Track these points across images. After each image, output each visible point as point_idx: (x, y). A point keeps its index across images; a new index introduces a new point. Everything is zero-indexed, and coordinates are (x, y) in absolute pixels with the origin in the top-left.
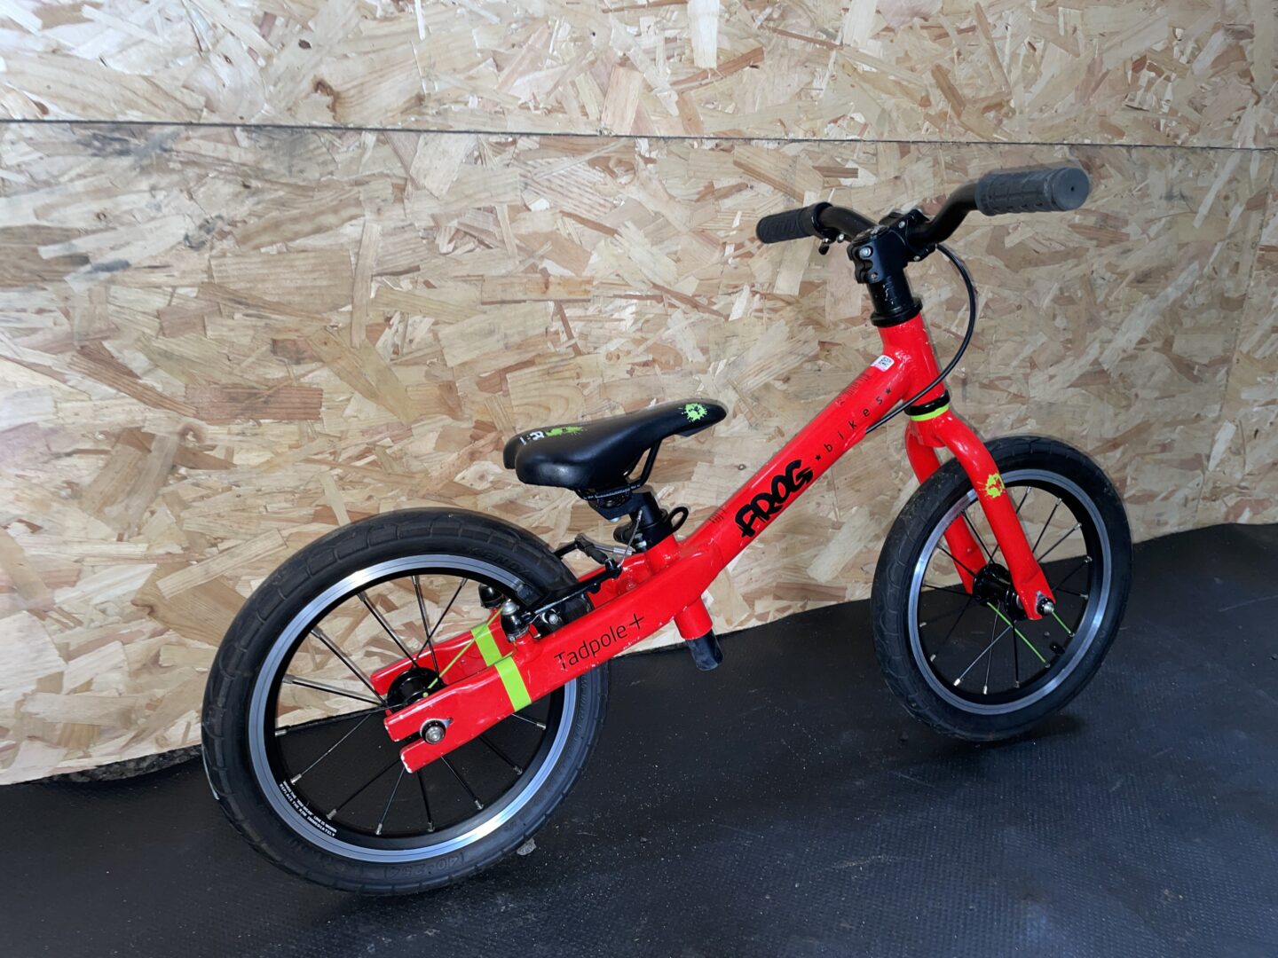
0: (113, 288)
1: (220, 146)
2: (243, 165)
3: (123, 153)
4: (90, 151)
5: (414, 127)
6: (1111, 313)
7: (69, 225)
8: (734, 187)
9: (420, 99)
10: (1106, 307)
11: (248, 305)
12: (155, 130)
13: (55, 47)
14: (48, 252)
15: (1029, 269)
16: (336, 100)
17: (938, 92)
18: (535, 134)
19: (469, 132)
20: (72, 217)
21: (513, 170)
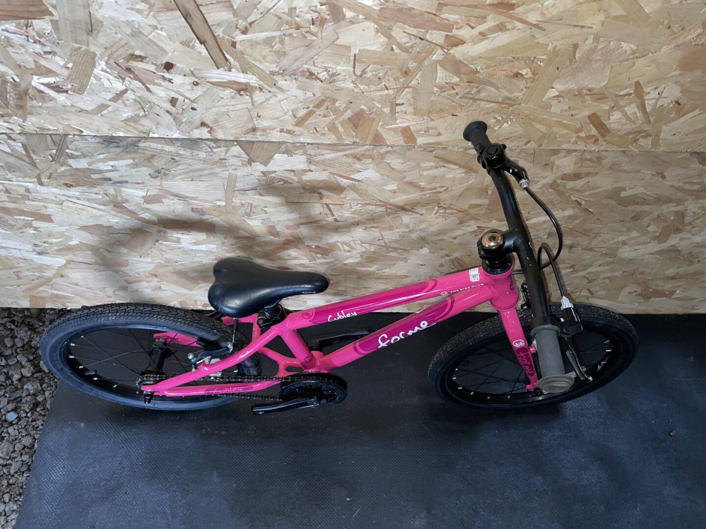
0: (123, 189)
1: (160, 145)
2: (170, 152)
3: (117, 147)
4: (104, 146)
5: (252, 140)
6: (694, 227)
7: (101, 168)
8: (432, 166)
9: (254, 130)
10: (691, 224)
11: (179, 197)
12: (130, 139)
13: (80, 110)
14: (94, 176)
15: (635, 206)
16: (211, 129)
17: (591, 125)
18: (316, 144)
19: (280, 142)
20: (102, 166)
21: (304, 156)
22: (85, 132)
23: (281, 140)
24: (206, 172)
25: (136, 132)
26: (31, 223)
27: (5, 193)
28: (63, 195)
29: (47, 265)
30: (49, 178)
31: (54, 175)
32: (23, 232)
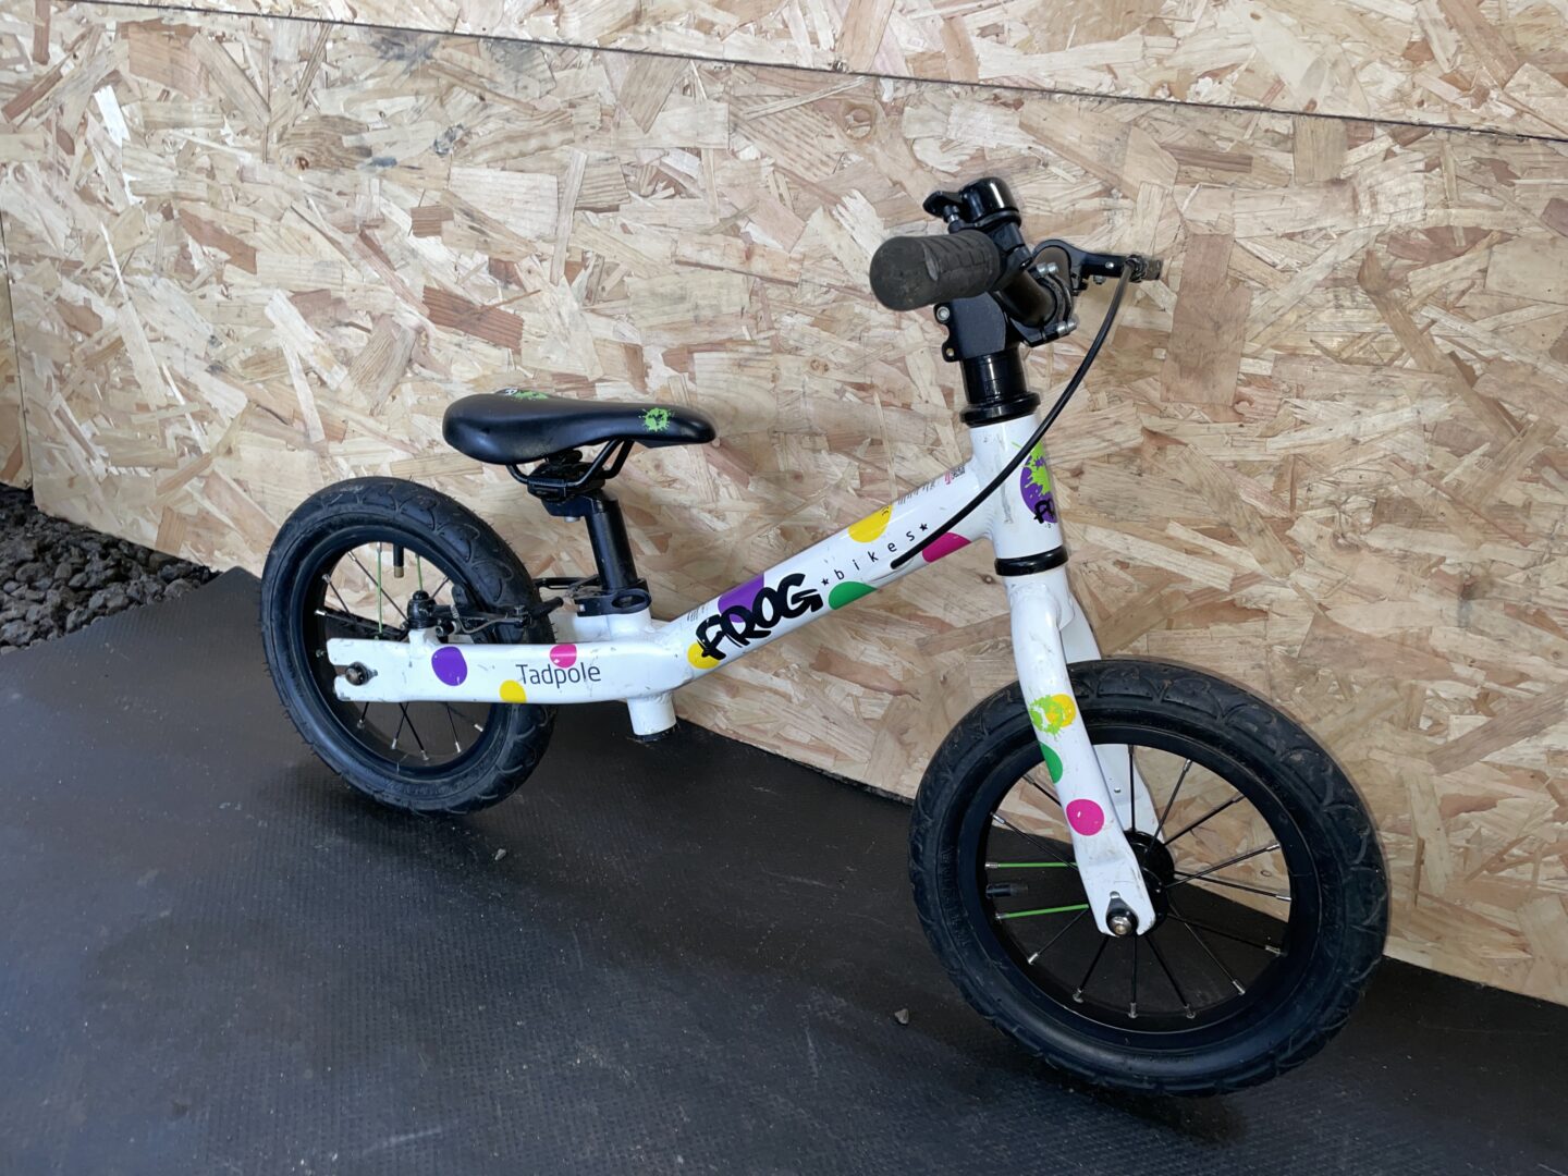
1: (467, 57)
2: (480, 76)
3: (400, 57)
4: (379, 54)
5: (626, 48)
7: (362, 119)
9: (638, 16)
11: (474, 219)
12: (423, 35)
17: (1453, 35)
18: (753, 64)
19: (681, 56)
20: (366, 113)
21: (723, 105)
23: (683, 51)
24: (534, 143)
25: (437, 18)
26: (222, 271)
27: (208, 177)
28: (291, 193)
29: (216, 410)
30: (280, 139)
31: (291, 130)
32: (203, 297)
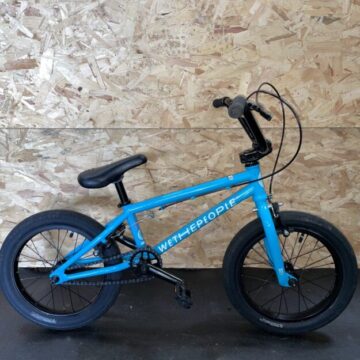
0: (47, 162)
10: (354, 181)
14: (34, 154)
16: (94, 122)
22: (37, 126)
